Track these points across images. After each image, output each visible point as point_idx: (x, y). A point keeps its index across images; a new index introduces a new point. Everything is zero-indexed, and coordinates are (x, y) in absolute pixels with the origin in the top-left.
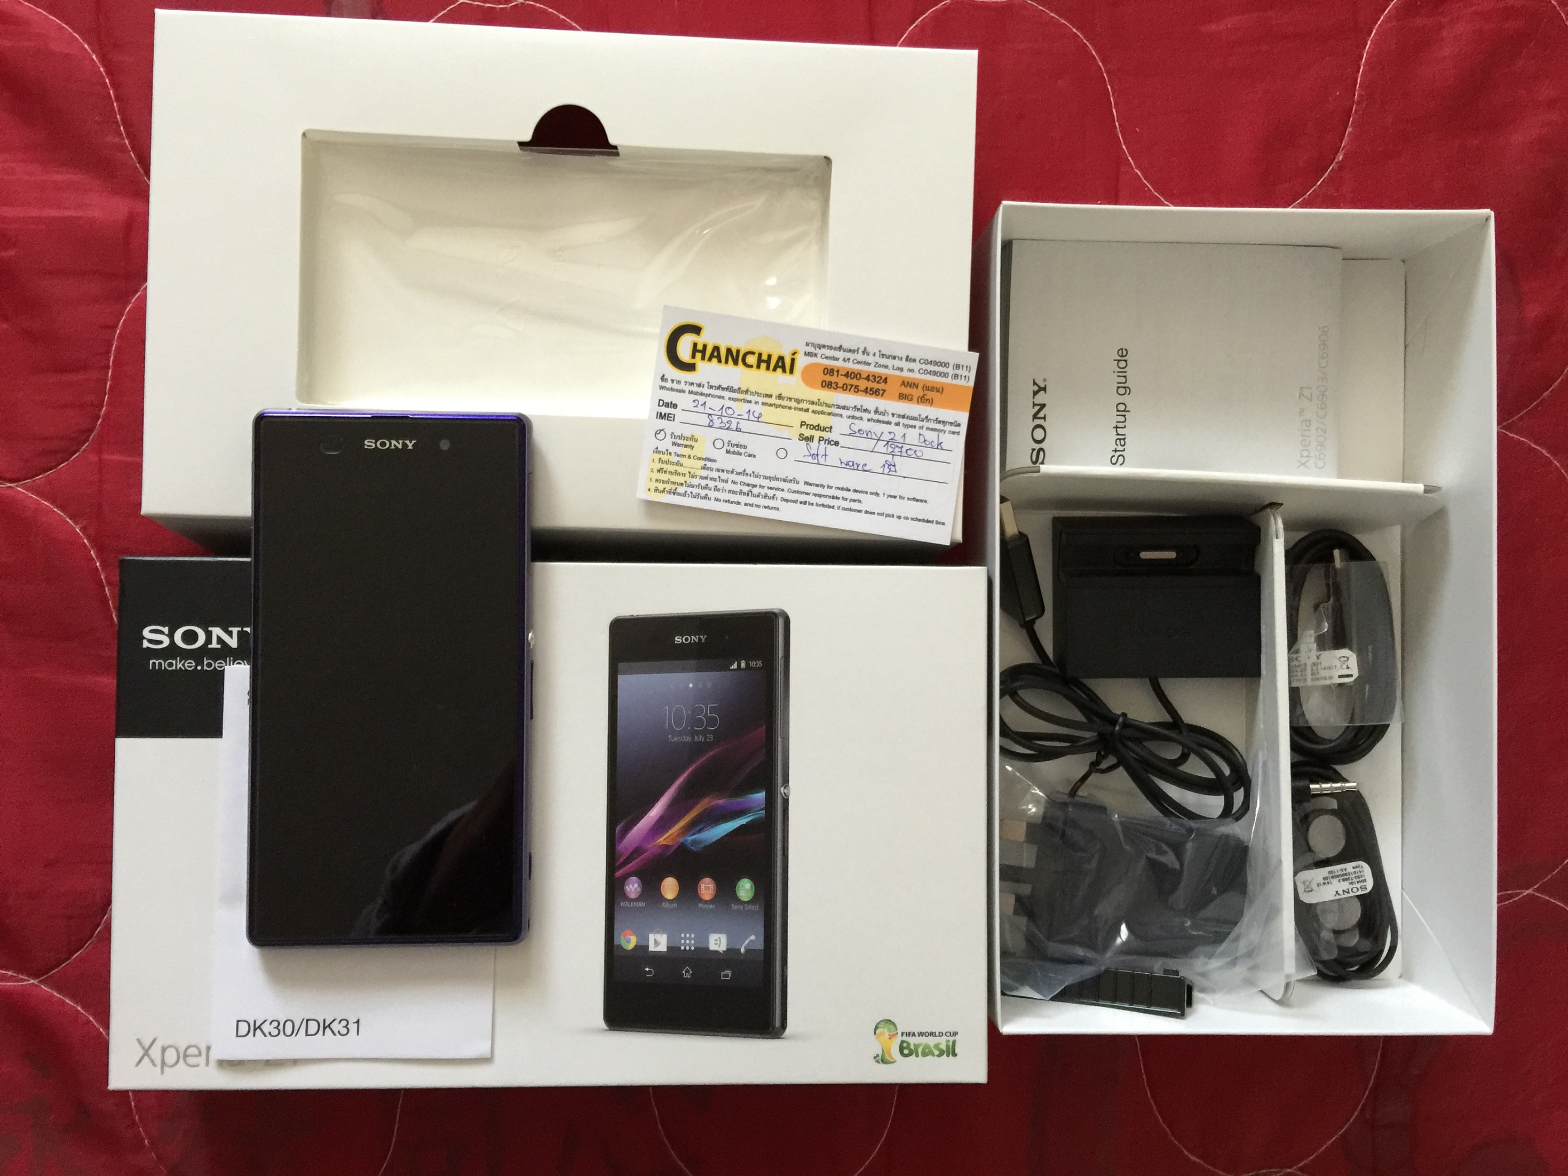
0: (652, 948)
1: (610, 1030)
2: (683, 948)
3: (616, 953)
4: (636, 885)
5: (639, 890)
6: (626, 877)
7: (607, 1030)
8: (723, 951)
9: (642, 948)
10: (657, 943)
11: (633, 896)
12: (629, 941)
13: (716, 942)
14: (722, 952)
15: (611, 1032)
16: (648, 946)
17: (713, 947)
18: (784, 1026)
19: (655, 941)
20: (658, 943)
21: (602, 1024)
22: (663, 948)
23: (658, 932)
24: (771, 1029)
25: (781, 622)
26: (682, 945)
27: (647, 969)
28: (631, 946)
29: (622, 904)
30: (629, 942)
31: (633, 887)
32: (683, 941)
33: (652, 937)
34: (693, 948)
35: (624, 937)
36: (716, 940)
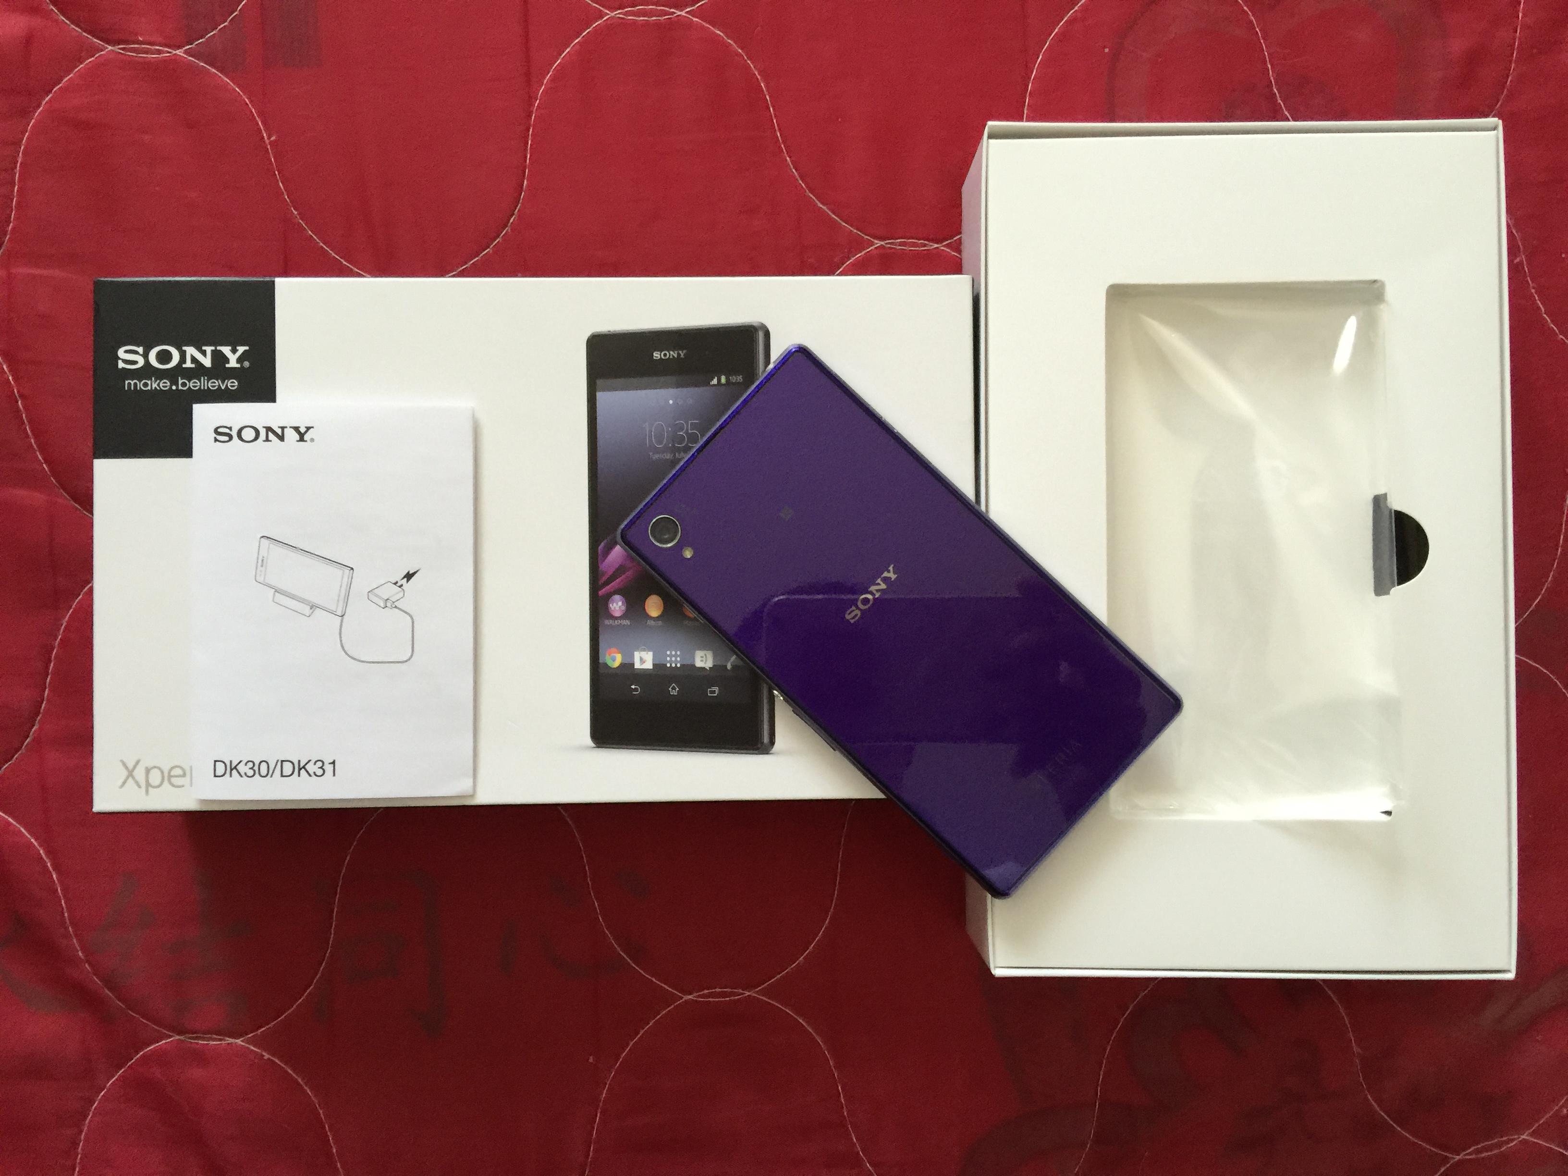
0: (637, 665)
1: (598, 747)
2: (668, 665)
3: (601, 671)
4: (620, 603)
5: (624, 608)
6: (609, 596)
7: (595, 747)
9: (627, 666)
10: (642, 661)
11: (617, 614)
12: (614, 660)
13: (702, 659)
15: (597, 749)
16: (633, 664)
17: (699, 664)
18: (772, 743)
19: (641, 659)
20: (644, 660)
21: (589, 742)
22: (648, 665)
23: (644, 650)
24: (759, 746)
25: (761, 335)
27: (633, 687)
28: (616, 664)
29: (607, 622)
31: (617, 606)
33: (637, 655)
35: (609, 655)
36: (702, 657)
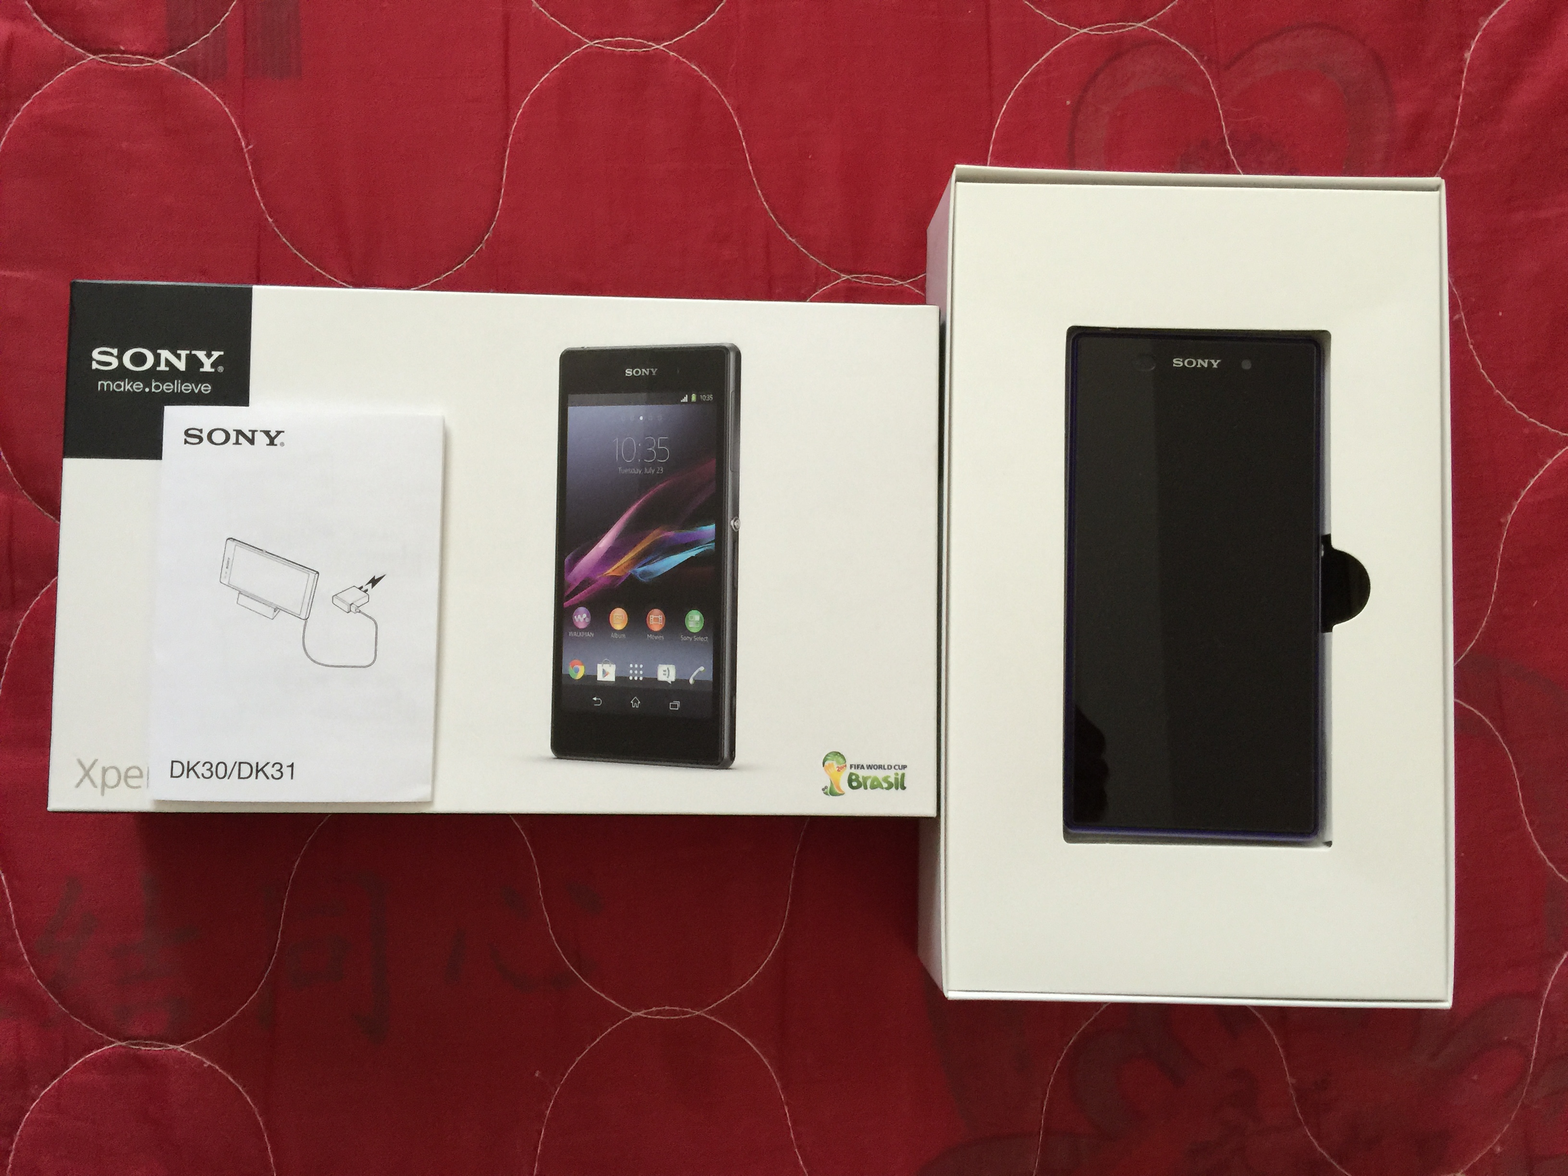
0: (600, 677)
1: (558, 758)
2: (631, 678)
3: (564, 682)
4: (585, 616)
5: (588, 620)
6: (574, 608)
7: (555, 758)
8: (672, 682)
9: (590, 678)
10: (605, 673)
11: (582, 626)
13: (664, 673)
14: (670, 683)
15: (558, 760)
16: (596, 676)
17: (661, 677)
18: (732, 756)
19: (604, 671)
20: (607, 673)
21: (551, 754)
22: (611, 678)
23: (606, 662)
24: (719, 761)
25: (732, 356)
26: (631, 675)
27: (595, 699)
28: (579, 676)
29: (571, 634)
30: (578, 672)
31: (582, 617)
32: (631, 672)
33: (600, 668)
34: (641, 678)
35: (573, 667)
36: (665, 671)
